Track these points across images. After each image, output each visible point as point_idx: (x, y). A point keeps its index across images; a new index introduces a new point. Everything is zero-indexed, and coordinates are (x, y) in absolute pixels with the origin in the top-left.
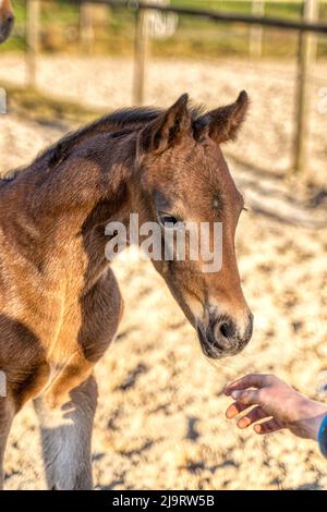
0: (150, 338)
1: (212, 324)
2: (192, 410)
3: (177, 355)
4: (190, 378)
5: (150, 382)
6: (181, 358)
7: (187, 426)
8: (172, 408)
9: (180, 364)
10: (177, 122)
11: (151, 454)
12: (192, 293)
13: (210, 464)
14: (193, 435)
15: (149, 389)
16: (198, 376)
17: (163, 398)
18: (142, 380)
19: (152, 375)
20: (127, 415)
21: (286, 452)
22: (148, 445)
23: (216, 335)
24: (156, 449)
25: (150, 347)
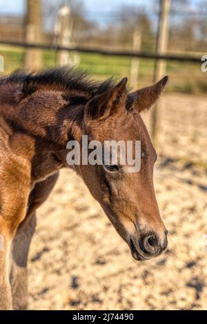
0: (52, 234)
1: (143, 237)
2: (75, 273)
3: (69, 243)
4: (76, 256)
5: (51, 257)
6: (71, 244)
7: (72, 281)
8: (63, 271)
9: (70, 248)
10: (118, 97)
11: (47, 295)
12: (126, 216)
13: (84, 301)
14: (75, 285)
15: (49, 260)
16: (81, 255)
17: (57, 266)
18: (45, 256)
19: (52, 253)
20: (33, 274)
21: (134, 295)
22: (45, 290)
23: (145, 244)
24: (50, 293)
25: (52, 239)
